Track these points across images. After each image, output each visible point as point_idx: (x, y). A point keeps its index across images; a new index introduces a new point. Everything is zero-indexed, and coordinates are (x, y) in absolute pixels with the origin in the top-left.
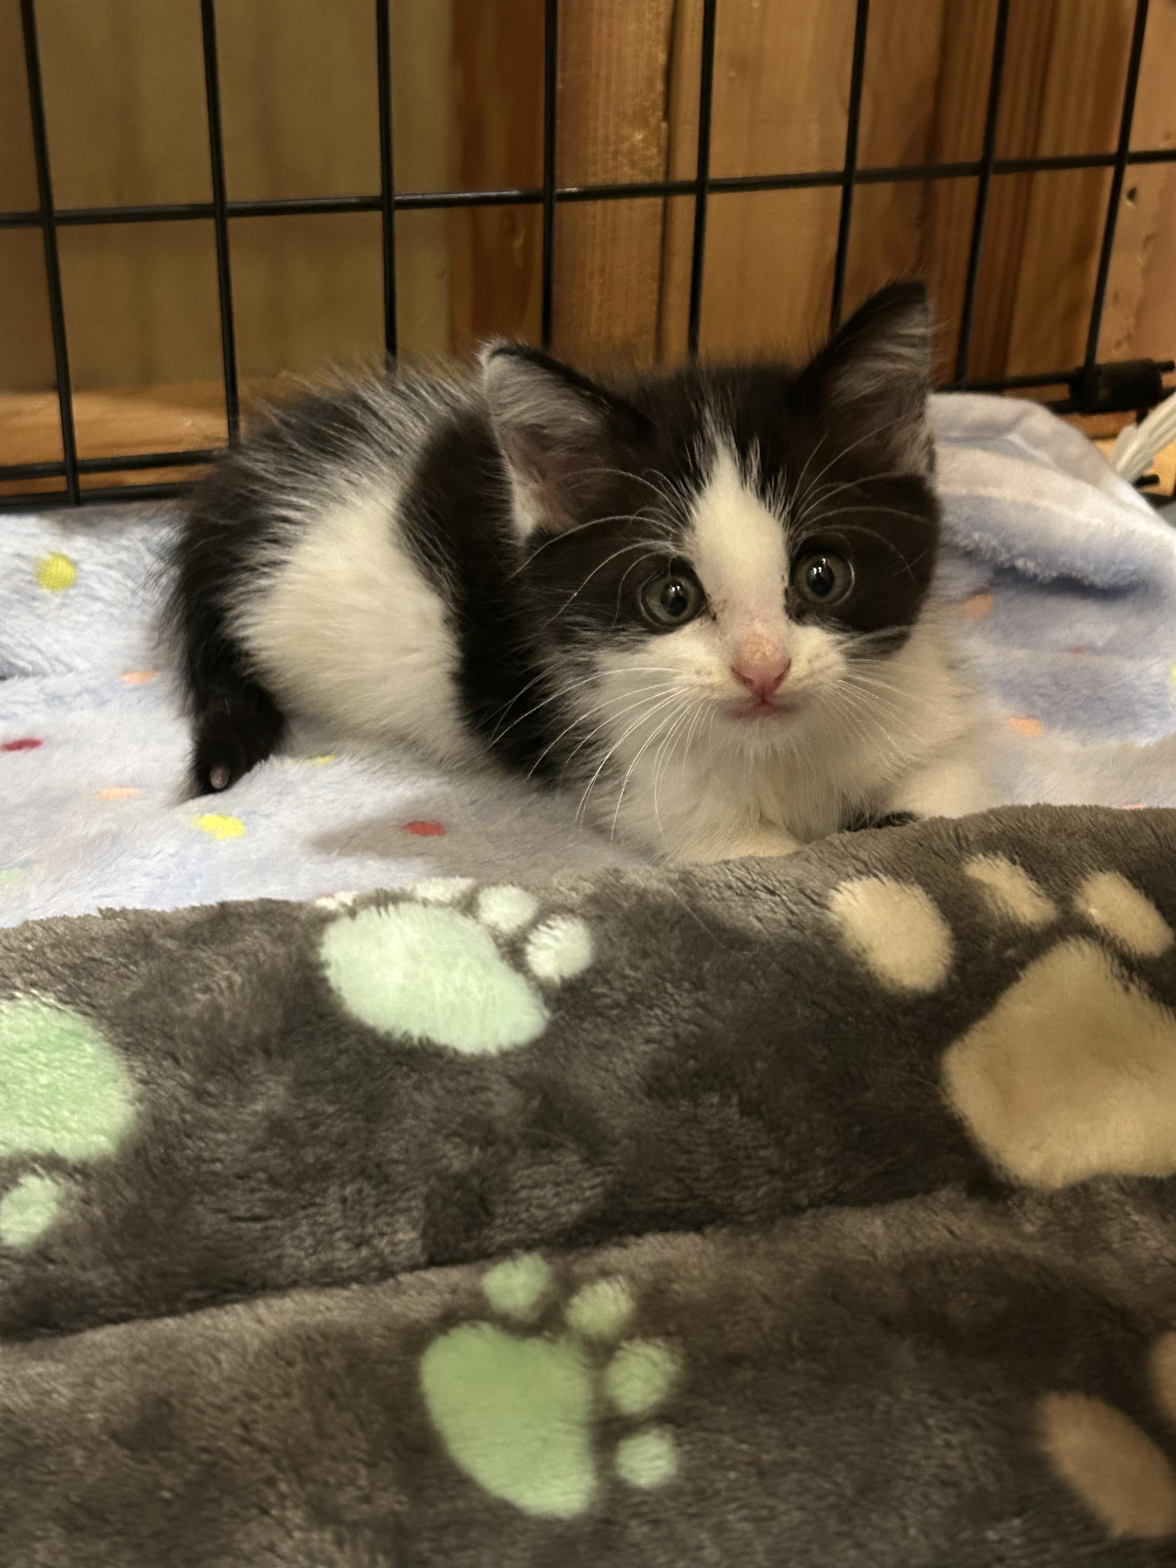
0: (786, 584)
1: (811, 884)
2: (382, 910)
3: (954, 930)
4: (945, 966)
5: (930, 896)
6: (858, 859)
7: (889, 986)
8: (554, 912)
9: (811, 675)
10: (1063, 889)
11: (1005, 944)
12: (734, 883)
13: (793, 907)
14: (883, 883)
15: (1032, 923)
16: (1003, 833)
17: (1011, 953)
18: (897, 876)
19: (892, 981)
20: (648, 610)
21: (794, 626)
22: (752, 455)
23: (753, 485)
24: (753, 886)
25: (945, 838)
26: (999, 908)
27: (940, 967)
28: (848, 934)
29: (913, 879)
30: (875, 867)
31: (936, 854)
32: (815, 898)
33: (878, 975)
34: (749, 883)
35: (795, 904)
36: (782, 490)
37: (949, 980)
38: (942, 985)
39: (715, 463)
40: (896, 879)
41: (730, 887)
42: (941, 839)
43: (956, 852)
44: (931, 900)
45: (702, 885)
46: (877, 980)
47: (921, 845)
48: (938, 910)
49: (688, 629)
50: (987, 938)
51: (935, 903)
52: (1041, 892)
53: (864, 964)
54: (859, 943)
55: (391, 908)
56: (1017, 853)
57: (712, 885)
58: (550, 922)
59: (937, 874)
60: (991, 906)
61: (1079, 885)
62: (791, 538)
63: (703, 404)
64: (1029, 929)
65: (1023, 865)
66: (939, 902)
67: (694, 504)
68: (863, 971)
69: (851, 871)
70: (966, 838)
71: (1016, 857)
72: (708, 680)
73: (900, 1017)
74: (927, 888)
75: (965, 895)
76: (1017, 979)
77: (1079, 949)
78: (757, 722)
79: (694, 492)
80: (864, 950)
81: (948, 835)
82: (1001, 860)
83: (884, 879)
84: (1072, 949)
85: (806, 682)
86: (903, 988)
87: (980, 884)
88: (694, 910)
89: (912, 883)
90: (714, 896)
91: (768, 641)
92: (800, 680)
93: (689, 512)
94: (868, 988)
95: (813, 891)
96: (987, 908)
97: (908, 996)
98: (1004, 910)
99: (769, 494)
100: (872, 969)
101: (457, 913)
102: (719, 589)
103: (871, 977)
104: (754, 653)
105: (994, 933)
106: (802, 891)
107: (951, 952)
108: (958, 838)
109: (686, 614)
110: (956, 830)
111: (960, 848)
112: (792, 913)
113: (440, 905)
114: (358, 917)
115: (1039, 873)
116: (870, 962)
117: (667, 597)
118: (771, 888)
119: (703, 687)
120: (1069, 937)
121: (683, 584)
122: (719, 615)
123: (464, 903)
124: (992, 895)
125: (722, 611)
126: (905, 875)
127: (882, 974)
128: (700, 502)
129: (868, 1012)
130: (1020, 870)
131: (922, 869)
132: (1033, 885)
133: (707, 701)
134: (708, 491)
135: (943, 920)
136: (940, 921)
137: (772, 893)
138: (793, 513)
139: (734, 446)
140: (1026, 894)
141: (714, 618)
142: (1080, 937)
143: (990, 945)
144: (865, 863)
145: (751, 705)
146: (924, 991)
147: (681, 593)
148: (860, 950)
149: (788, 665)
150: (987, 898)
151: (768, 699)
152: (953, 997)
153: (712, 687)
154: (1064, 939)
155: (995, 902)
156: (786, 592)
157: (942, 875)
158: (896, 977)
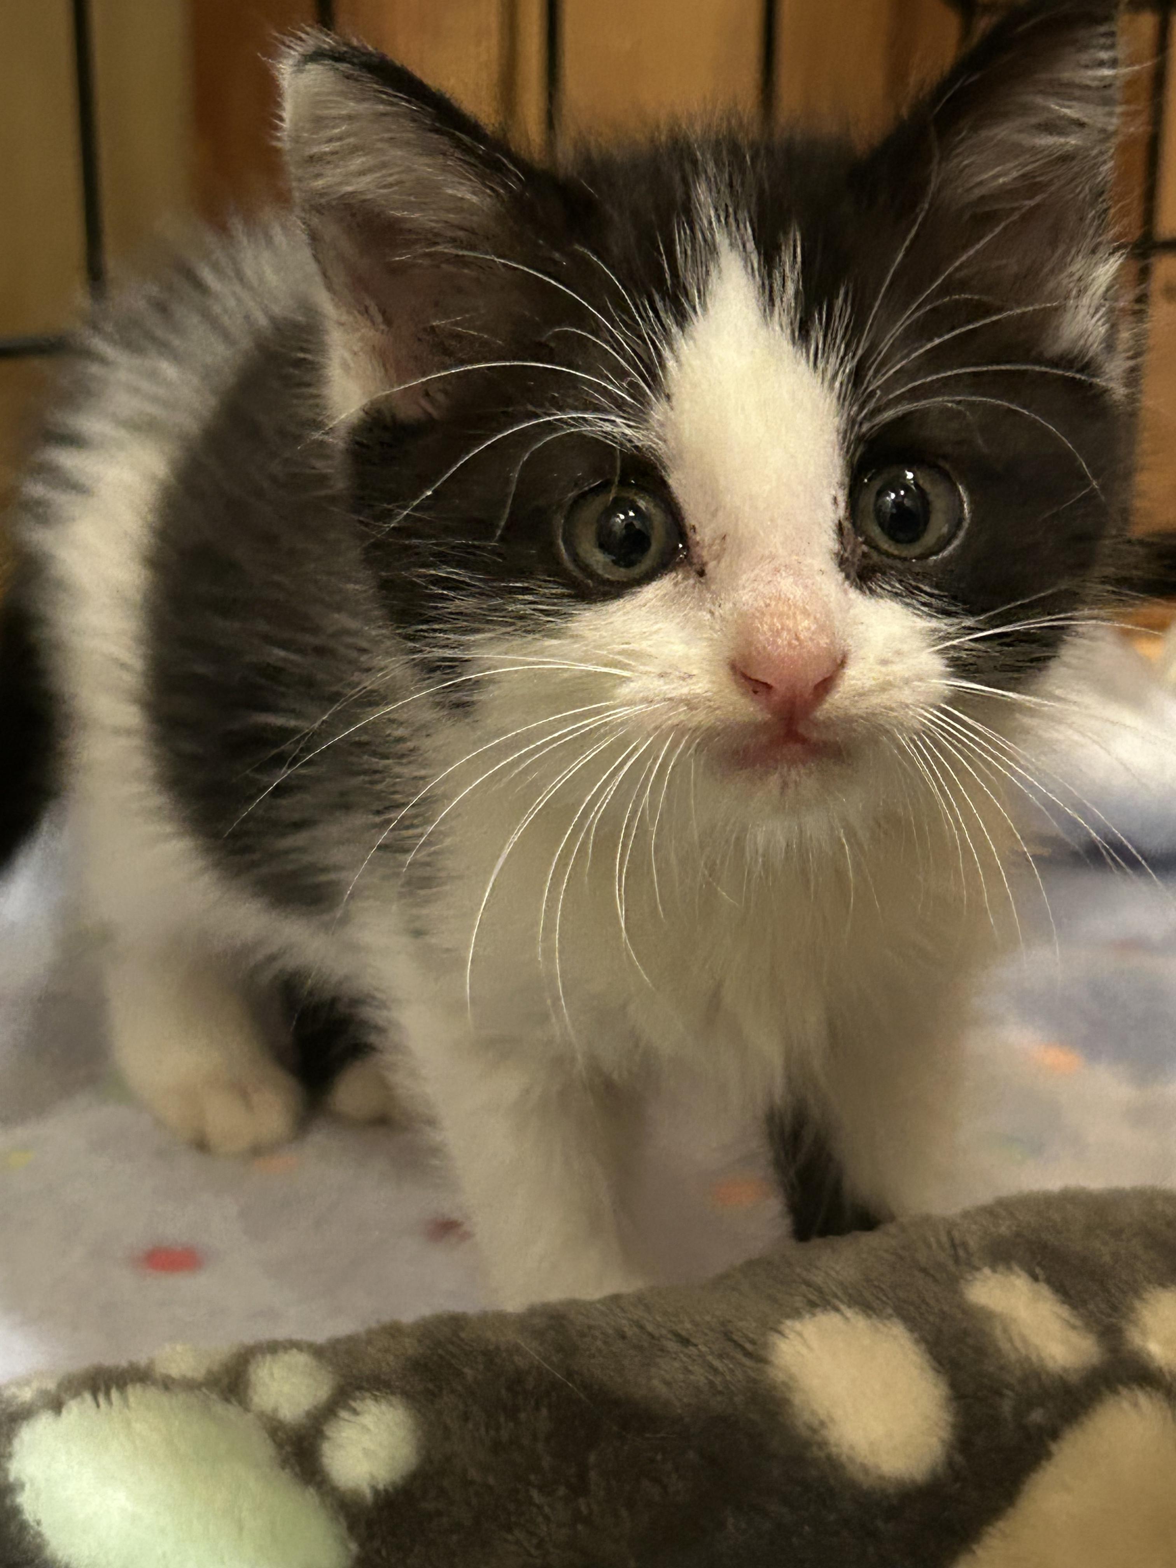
0: (841, 512)
1: (740, 1324)
2: (101, 1399)
3: (953, 1385)
4: (943, 1441)
5: (916, 1335)
6: (808, 1284)
7: (860, 1477)
8: (360, 1388)
9: (885, 686)
10: (1110, 1316)
11: (1028, 1403)
12: (629, 1331)
13: (716, 1363)
14: (847, 1319)
15: (1065, 1370)
16: (1018, 1235)
17: (1037, 1416)
18: (867, 1308)
19: (865, 1469)
20: (575, 558)
21: (854, 594)
22: (787, 258)
23: (785, 320)
24: (656, 1333)
25: (934, 1246)
26: (1016, 1349)
27: (934, 1441)
28: (797, 1399)
29: (890, 1311)
30: (836, 1296)
31: (924, 1270)
32: (749, 1347)
33: (844, 1458)
34: (650, 1328)
35: (720, 1357)
36: (839, 327)
37: (950, 1463)
38: (939, 1469)
39: (714, 273)
40: (864, 1311)
41: (623, 1337)
42: (929, 1246)
43: (952, 1267)
44: (917, 1342)
45: (582, 1335)
46: (842, 1466)
47: (902, 1258)
48: (928, 1356)
49: (652, 592)
50: (1001, 1395)
51: (923, 1346)
52: (1078, 1323)
53: (823, 1444)
54: (813, 1413)
55: (114, 1394)
56: (1039, 1264)
57: (597, 1333)
58: (353, 1404)
59: (924, 1301)
60: (1005, 1346)
61: (1132, 1309)
62: (852, 422)
63: (697, 174)
64: (1061, 1377)
65: (1049, 1281)
66: (926, 1342)
67: (672, 349)
68: (822, 1454)
69: (798, 1301)
70: (964, 1245)
71: (1038, 1270)
72: (684, 690)
73: (880, 1524)
74: (912, 1323)
75: (966, 1333)
76: (1049, 1455)
77: (1136, 1405)
78: (774, 780)
79: (674, 329)
80: (822, 1424)
81: (939, 1242)
82: (1019, 1276)
83: (849, 1313)
84: (1125, 1405)
85: (875, 700)
86: (881, 1478)
87: (989, 1315)
88: (570, 1375)
89: (889, 1317)
90: (600, 1351)
91: (806, 613)
92: (862, 694)
93: (663, 366)
94: (832, 1482)
95: (746, 1337)
96: (999, 1350)
97: (891, 1491)
98: (1023, 1351)
99: (817, 334)
100: (834, 1450)
101: (214, 1396)
102: (714, 514)
103: (834, 1464)
104: (778, 633)
105: (1009, 1386)
106: (728, 1336)
107: (950, 1419)
108: (954, 1246)
109: (647, 563)
110: (949, 1233)
111: (957, 1260)
112: (715, 1370)
113: (189, 1385)
114: (64, 1411)
115: (1072, 1292)
116: (832, 1440)
117: (611, 533)
118: (684, 1333)
119: (674, 702)
120: (1120, 1388)
121: (642, 504)
122: (711, 566)
123: (225, 1381)
124: (1005, 1330)
125: (718, 557)
126: (876, 1304)
127: (851, 1459)
128: (684, 346)
129: (832, 1517)
130: (1045, 1290)
131: (901, 1294)
132: (1064, 1311)
133: (680, 730)
134: (700, 325)
135: (934, 1369)
136: (930, 1374)
137: (685, 1342)
138: (857, 377)
139: (751, 245)
140: (1055, 1327)
141: (701, 573)
142: (1134, 1386)
143: (1007, 1407)
144: (820, 1290)
145: (764, 739)
146: (913, 1482)
147: (638, 525)
148: (816, 1423)
149: (841, 663)
150: (998, 1332)
151: (801, 730)
152: (958, 1485)
153: (690, 703)
154: (1115, 1392)
155: (1011, 1340)
156: (840, 528)
157: (932, 1302)
158: (870, 1461)
